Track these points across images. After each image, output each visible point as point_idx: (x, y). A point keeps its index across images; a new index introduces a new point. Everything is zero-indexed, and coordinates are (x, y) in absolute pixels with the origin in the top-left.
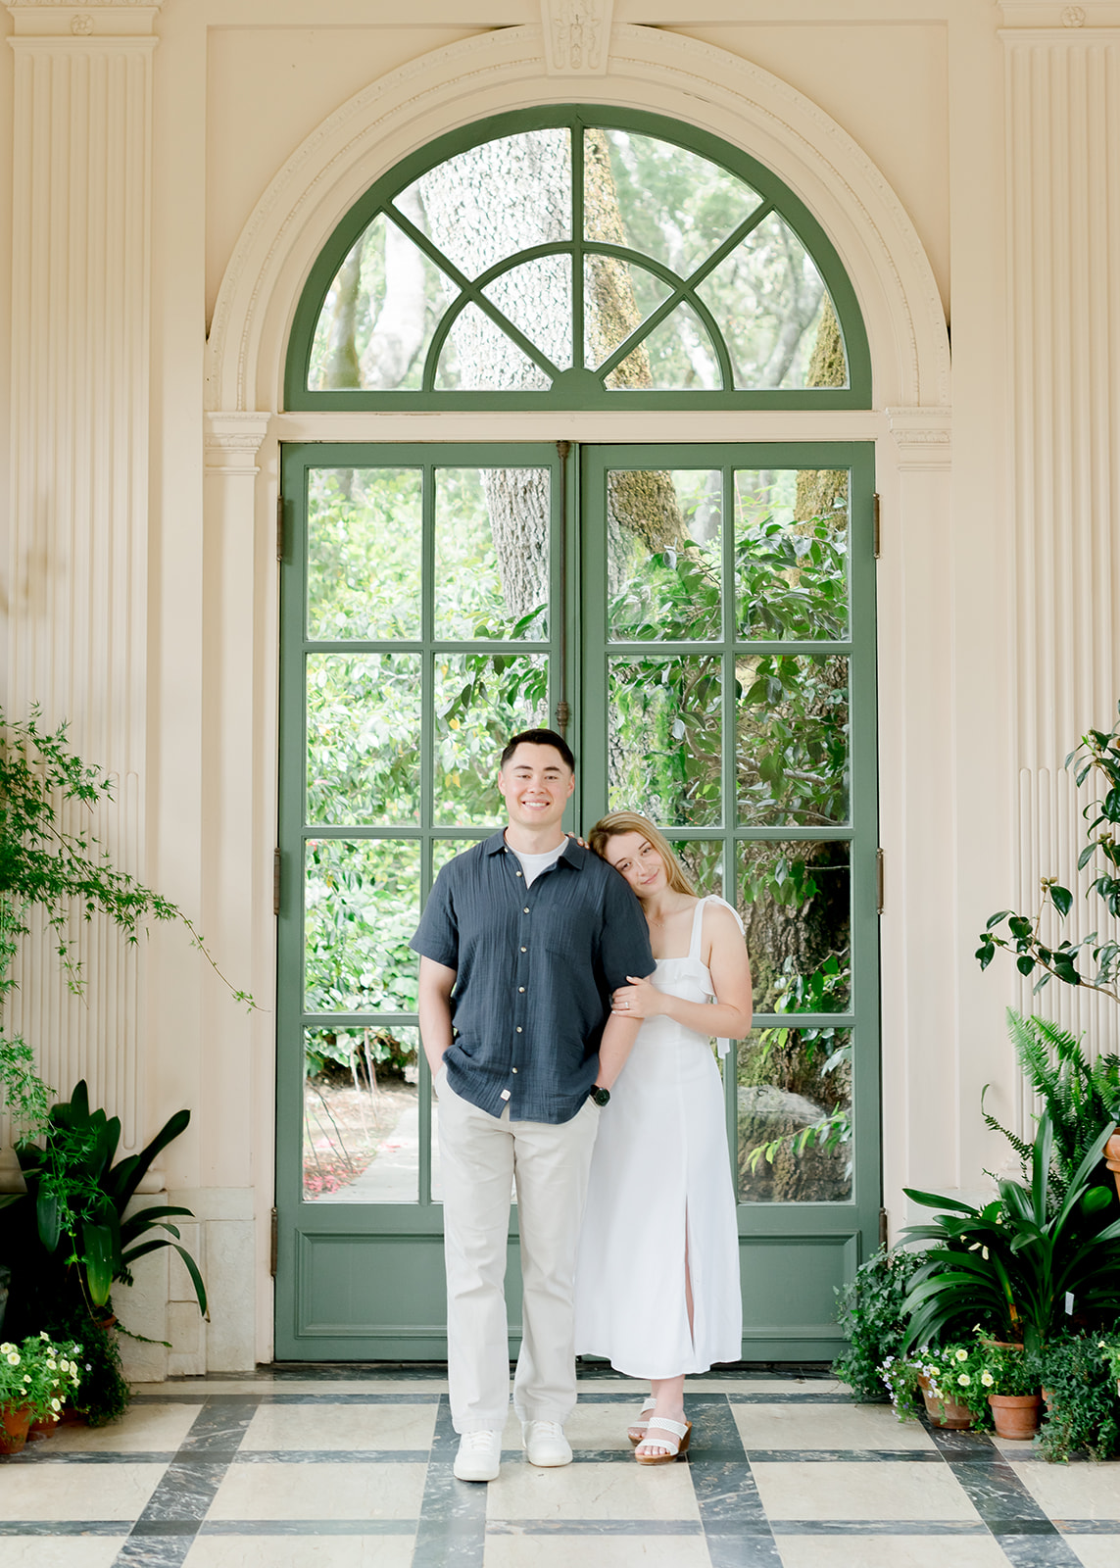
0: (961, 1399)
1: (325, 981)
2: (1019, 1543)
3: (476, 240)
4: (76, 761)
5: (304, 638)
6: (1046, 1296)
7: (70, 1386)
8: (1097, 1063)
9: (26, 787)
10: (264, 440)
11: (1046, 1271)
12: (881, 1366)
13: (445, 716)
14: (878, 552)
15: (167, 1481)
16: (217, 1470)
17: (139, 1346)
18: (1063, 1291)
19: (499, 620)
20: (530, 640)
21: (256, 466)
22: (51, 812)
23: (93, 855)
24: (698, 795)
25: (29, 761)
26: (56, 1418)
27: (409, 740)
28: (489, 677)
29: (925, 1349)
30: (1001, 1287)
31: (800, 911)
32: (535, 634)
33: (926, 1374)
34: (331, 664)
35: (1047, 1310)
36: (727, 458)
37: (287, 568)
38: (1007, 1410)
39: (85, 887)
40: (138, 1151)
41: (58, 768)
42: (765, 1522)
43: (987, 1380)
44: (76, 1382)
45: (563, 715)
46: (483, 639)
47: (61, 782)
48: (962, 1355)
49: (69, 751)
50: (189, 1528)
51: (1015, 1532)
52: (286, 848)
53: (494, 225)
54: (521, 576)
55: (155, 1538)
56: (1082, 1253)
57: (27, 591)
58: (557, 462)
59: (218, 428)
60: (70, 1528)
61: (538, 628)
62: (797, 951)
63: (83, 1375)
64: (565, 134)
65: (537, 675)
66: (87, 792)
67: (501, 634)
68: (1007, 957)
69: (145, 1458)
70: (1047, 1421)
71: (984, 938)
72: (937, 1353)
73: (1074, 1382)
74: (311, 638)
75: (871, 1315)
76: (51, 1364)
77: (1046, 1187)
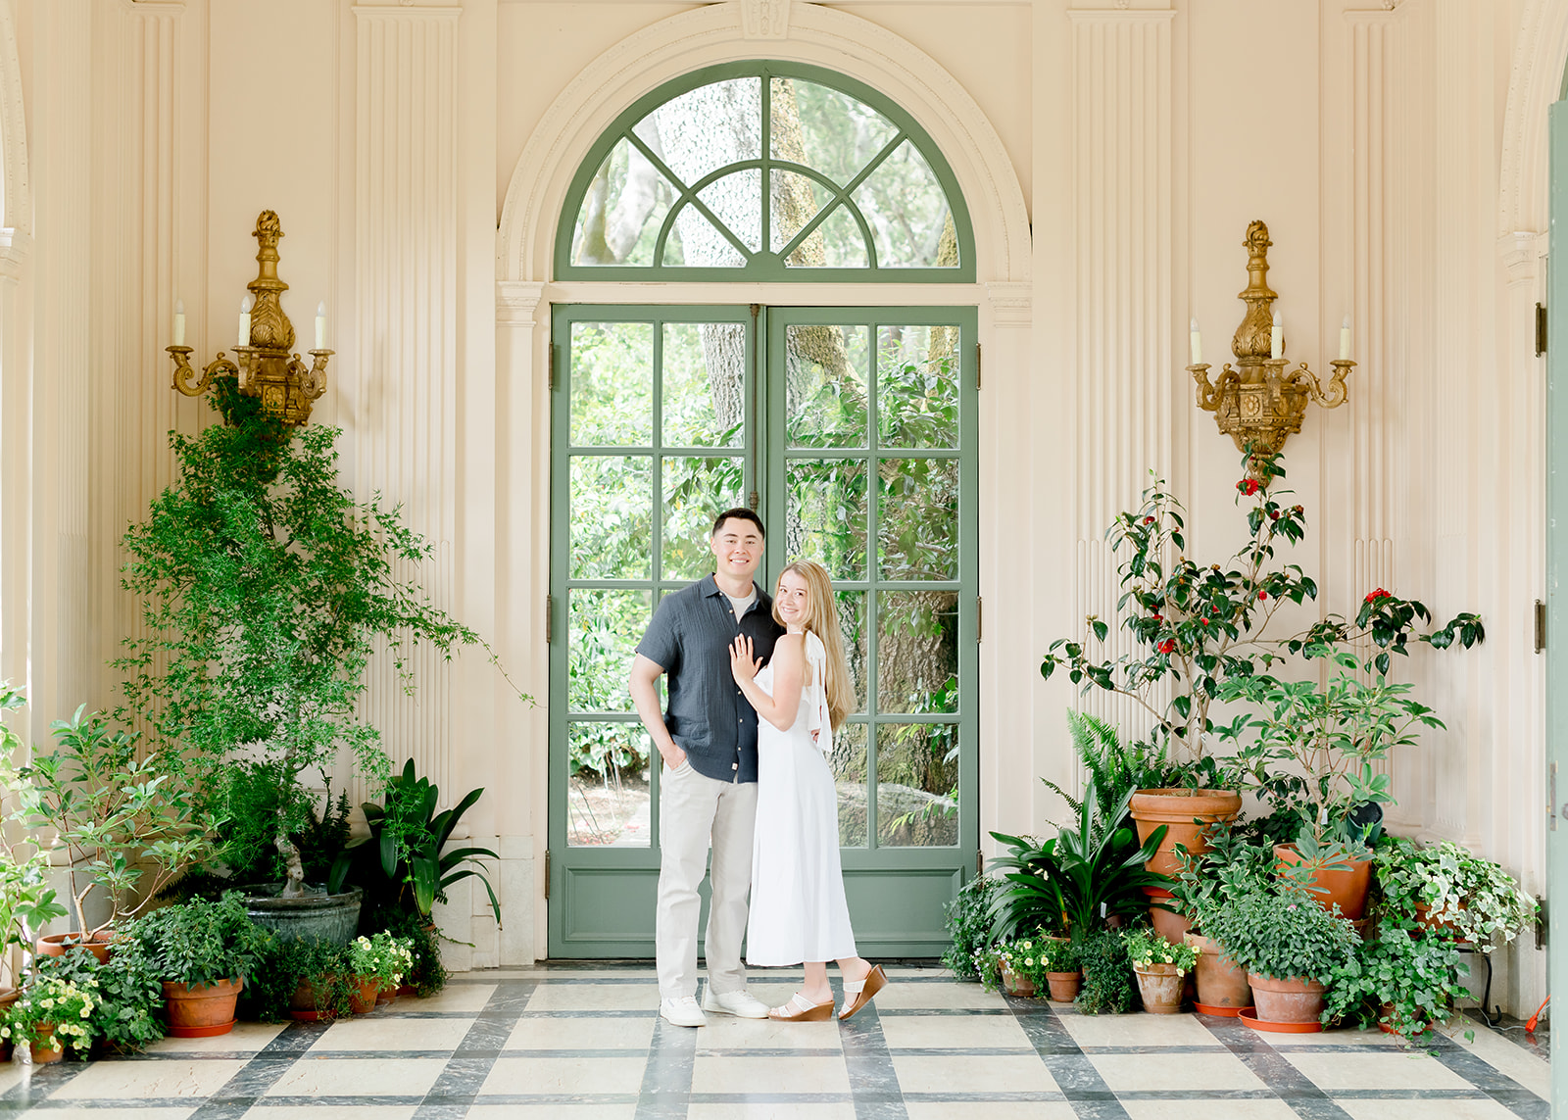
0: (1026, 975)
1: (582, 699)
2: (1057, 1059)
3: (694, 149)
4: (406, 532)
5: (568, 445)
6: (1088, 906)
7: (406, 967)
8: (1130, 746)
9: (369, 549)
10: (539, 302)
11: (1087, 888)
12: (973, 954)
13: (669, 501)
14: (979, 386)
15: (475, 1028)
16: (510, 1022)
17: (452, 947)
18: (1099, 902)
19: (711, 432)
20: (732, 447)
21: (534, 320)
22: (388, 567)
23: (418, 598)
24: (854, 561)
25: (371, 531)
26: (397, 987)
27: (644, 516)
28: (703, 475)
29: (1003, 942)
30: (1056, 900)
31: (932, 646)
32: (738, 442)
33: (1003, 959)
34: (585, 462)
35: (1088, 915)
36: (873, 316)
37: (556, 394)
38: (1058, 982)
39: (412, 621)
40: (452, 808)
41: (394, 536)
42: (887, 1049)
43: (1045, 961)
44: (410, 964)
45: (754, 499)
46: (699, 446)
47: (396, 546)
48: (1028, 945)
49: (401, 524)
50: (494, 1054)
51: (1055, 1053)
52: (555, 595)
53: (708, 137)
54: (727, 399)
55: (468, 1060)
56: (1114, 875)
57: (368, 410)
58: (750, 319)
59: (505, 293)
60: (410, 1054)
61: (739, 439)
62: (930, 675)
63: (415, 961)
64: (757, 82)
65: (736, 472)
66: (413, 554)
67: (711, 443)
68: (1062, 671)
69: (460, 1015)
70: (1084, 988)
71: (1048, 657)
72: (1011, 944)
73: (1103, 961)
74: (573, 445)
75: (968, 921)
76: (393, 951)
77: (1090, 831)
